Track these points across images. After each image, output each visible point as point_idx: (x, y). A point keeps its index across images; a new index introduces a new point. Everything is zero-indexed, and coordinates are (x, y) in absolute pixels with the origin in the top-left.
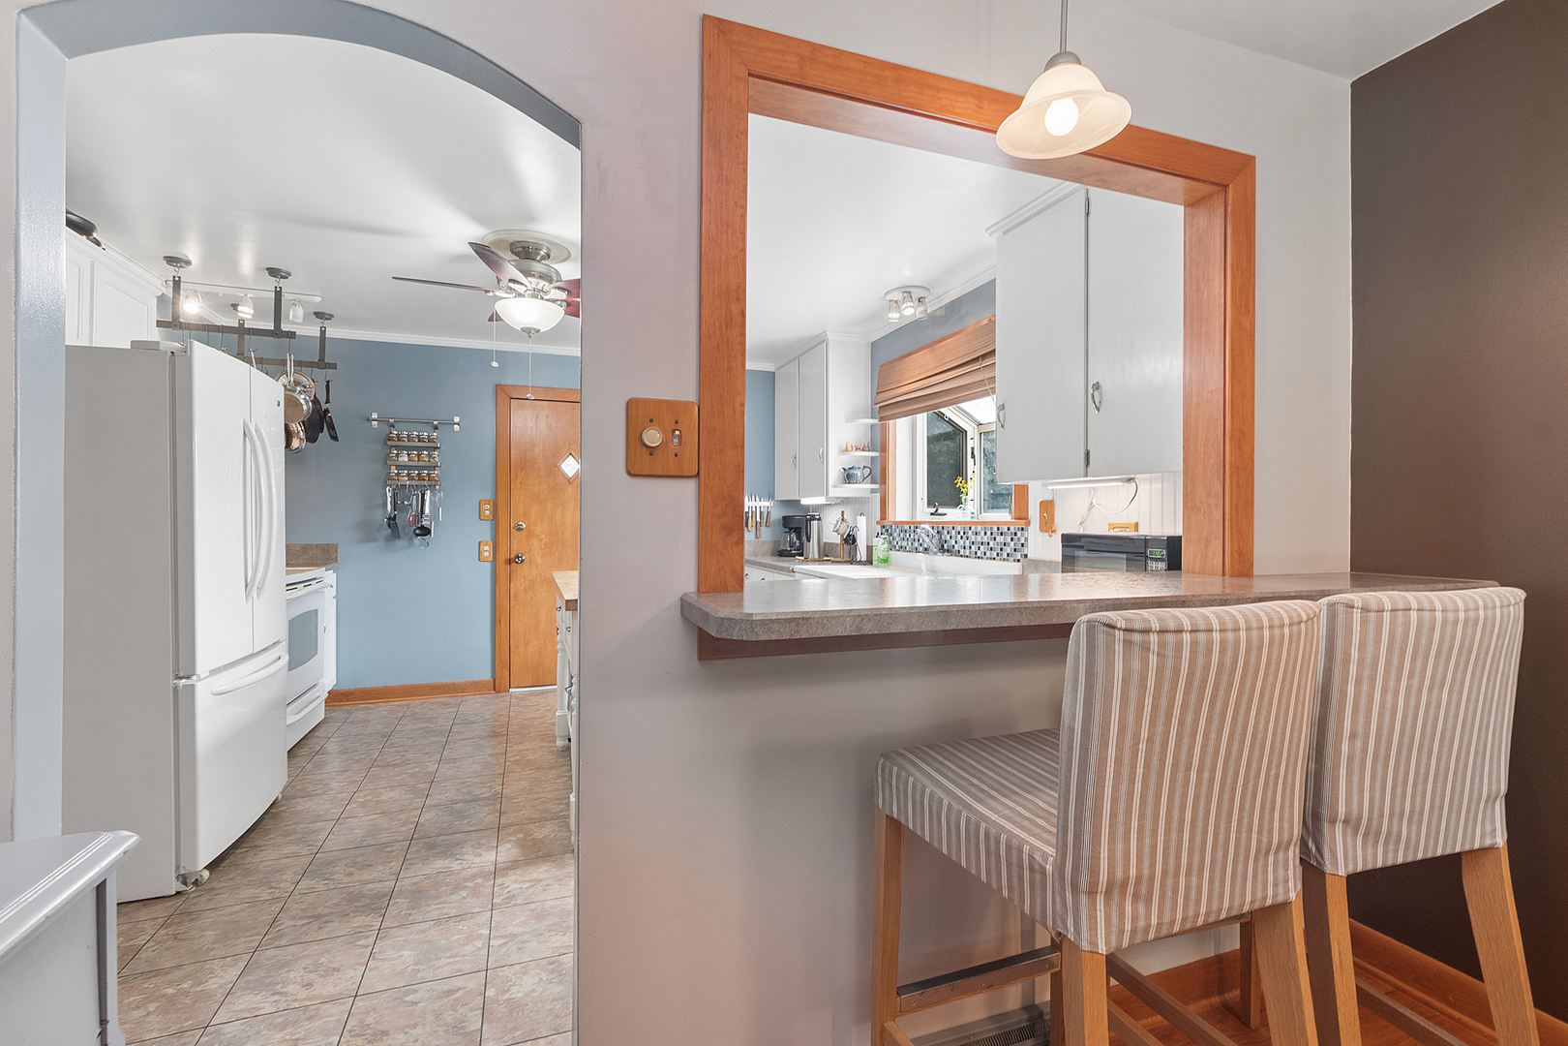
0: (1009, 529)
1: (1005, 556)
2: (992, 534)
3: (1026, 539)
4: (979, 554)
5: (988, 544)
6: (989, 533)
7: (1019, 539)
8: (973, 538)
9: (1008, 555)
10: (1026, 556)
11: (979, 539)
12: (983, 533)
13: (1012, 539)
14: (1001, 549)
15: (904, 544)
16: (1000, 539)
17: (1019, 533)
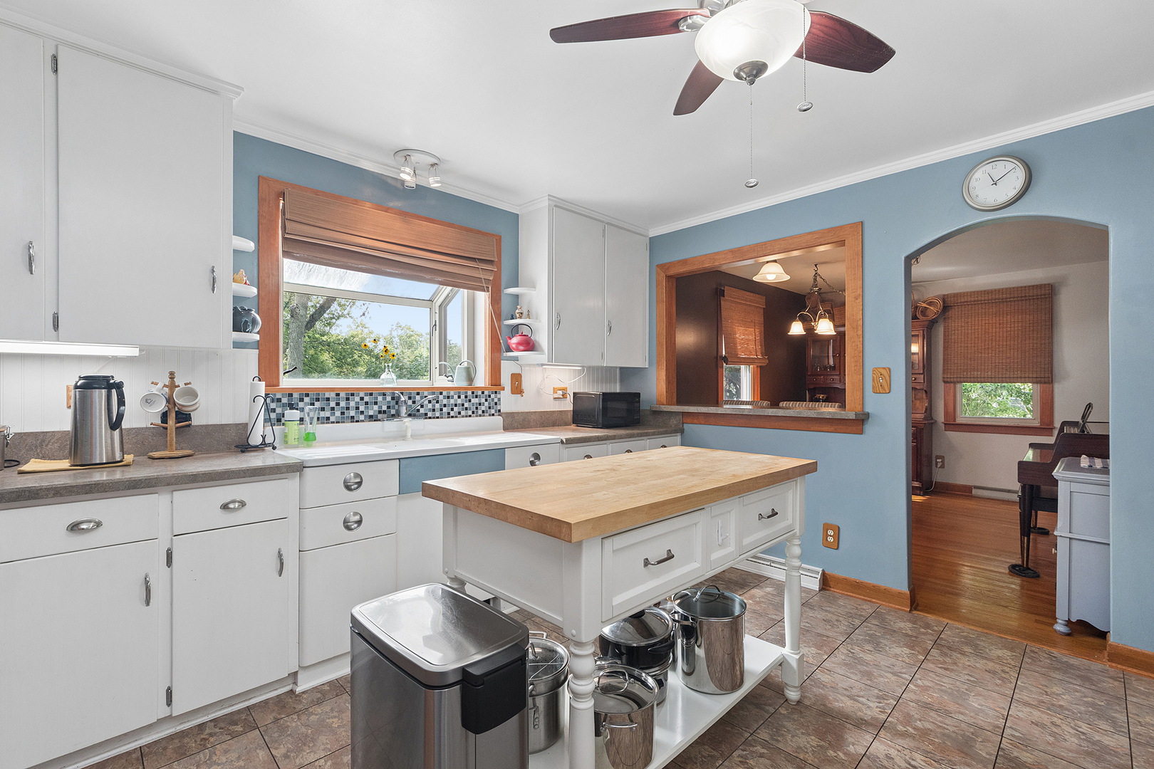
0: (483, 393)
1: (480, 412)
2: (466, 397)
3: (499, 399)
4: (452, 414)
5: (463, 405)
6: (463, 397)
7: (493, 400)
8: (445, 401)
9: (483, 412)
10: (499, 411)
11: (452, 401)
12: (456, 397)
13: (486, 400)
14: (477, 408)
15: (327, 414)
16: (474, 401)
17: (493, 396)
